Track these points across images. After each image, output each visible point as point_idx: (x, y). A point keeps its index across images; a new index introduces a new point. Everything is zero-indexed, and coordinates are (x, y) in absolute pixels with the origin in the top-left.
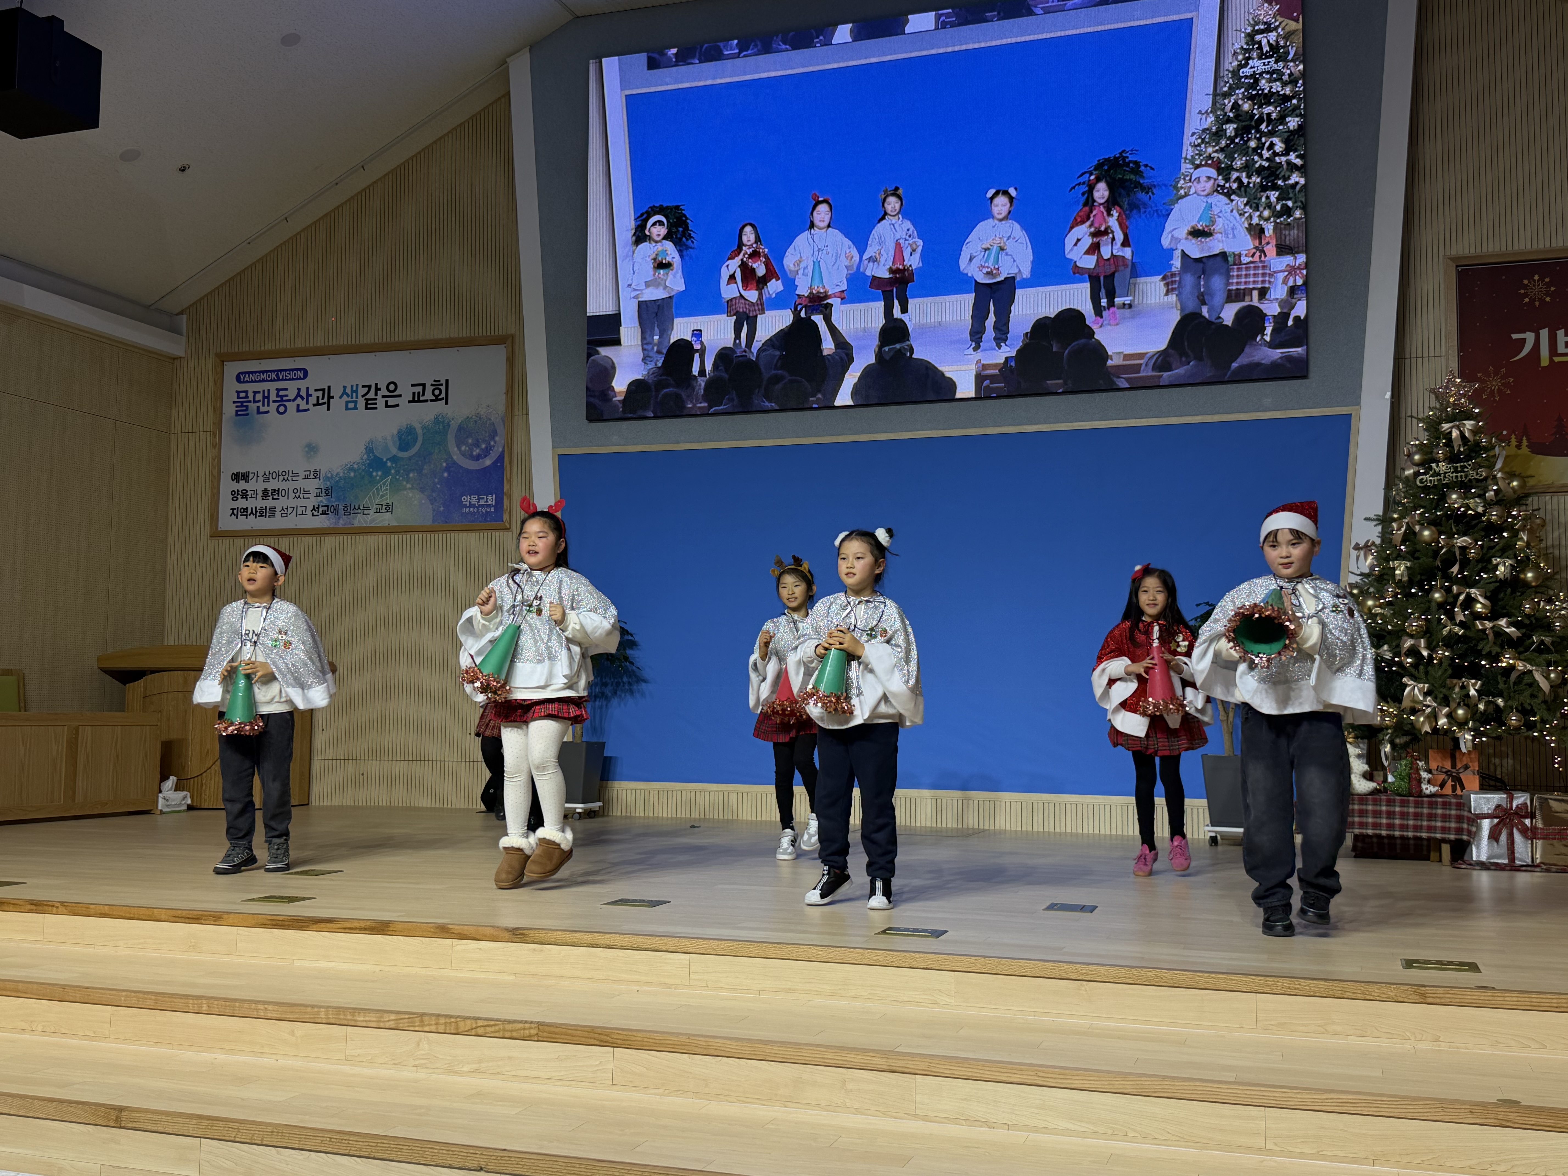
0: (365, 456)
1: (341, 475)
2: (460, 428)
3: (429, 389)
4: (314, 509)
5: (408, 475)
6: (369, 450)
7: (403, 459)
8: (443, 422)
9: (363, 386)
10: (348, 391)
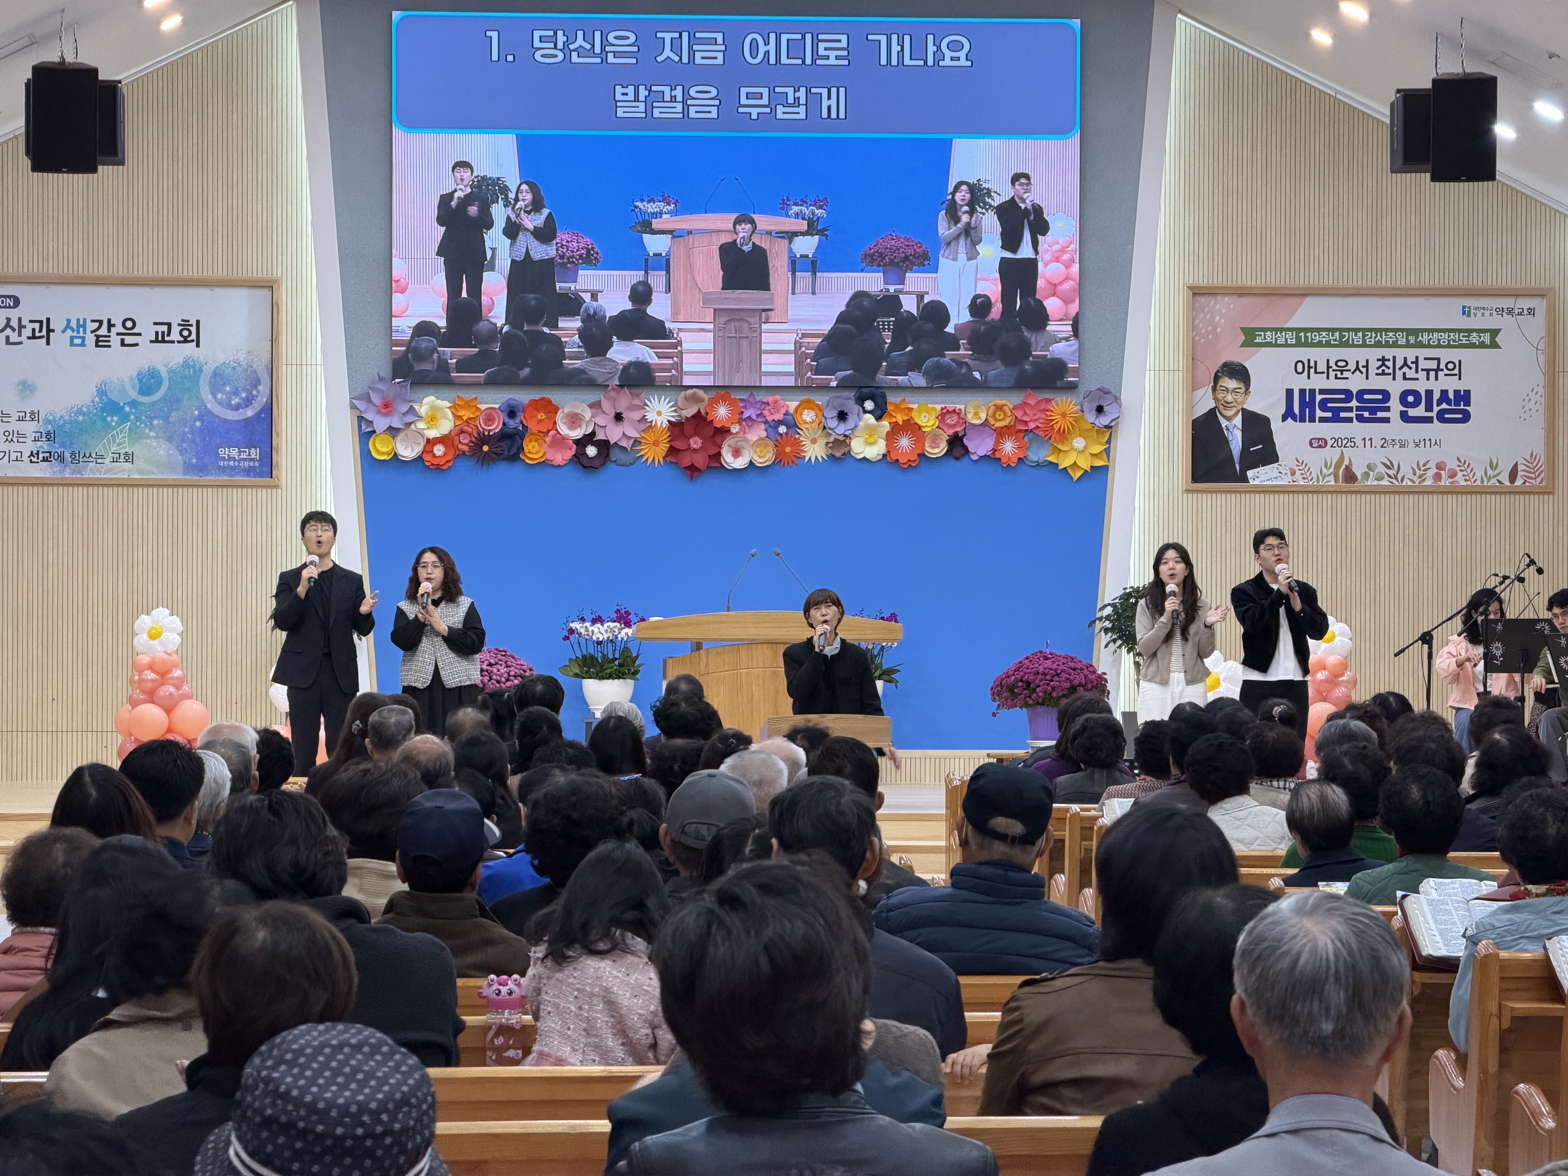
0: (97, 399)
1: (67, 418)
2: (215, 374)
3: (176, 330)
4: (32, 454)
5: (151, 424)
6: (102, 392)
7: (144, 404)
8: (194, 366)
9: (93, 321)
10: (74, 324)
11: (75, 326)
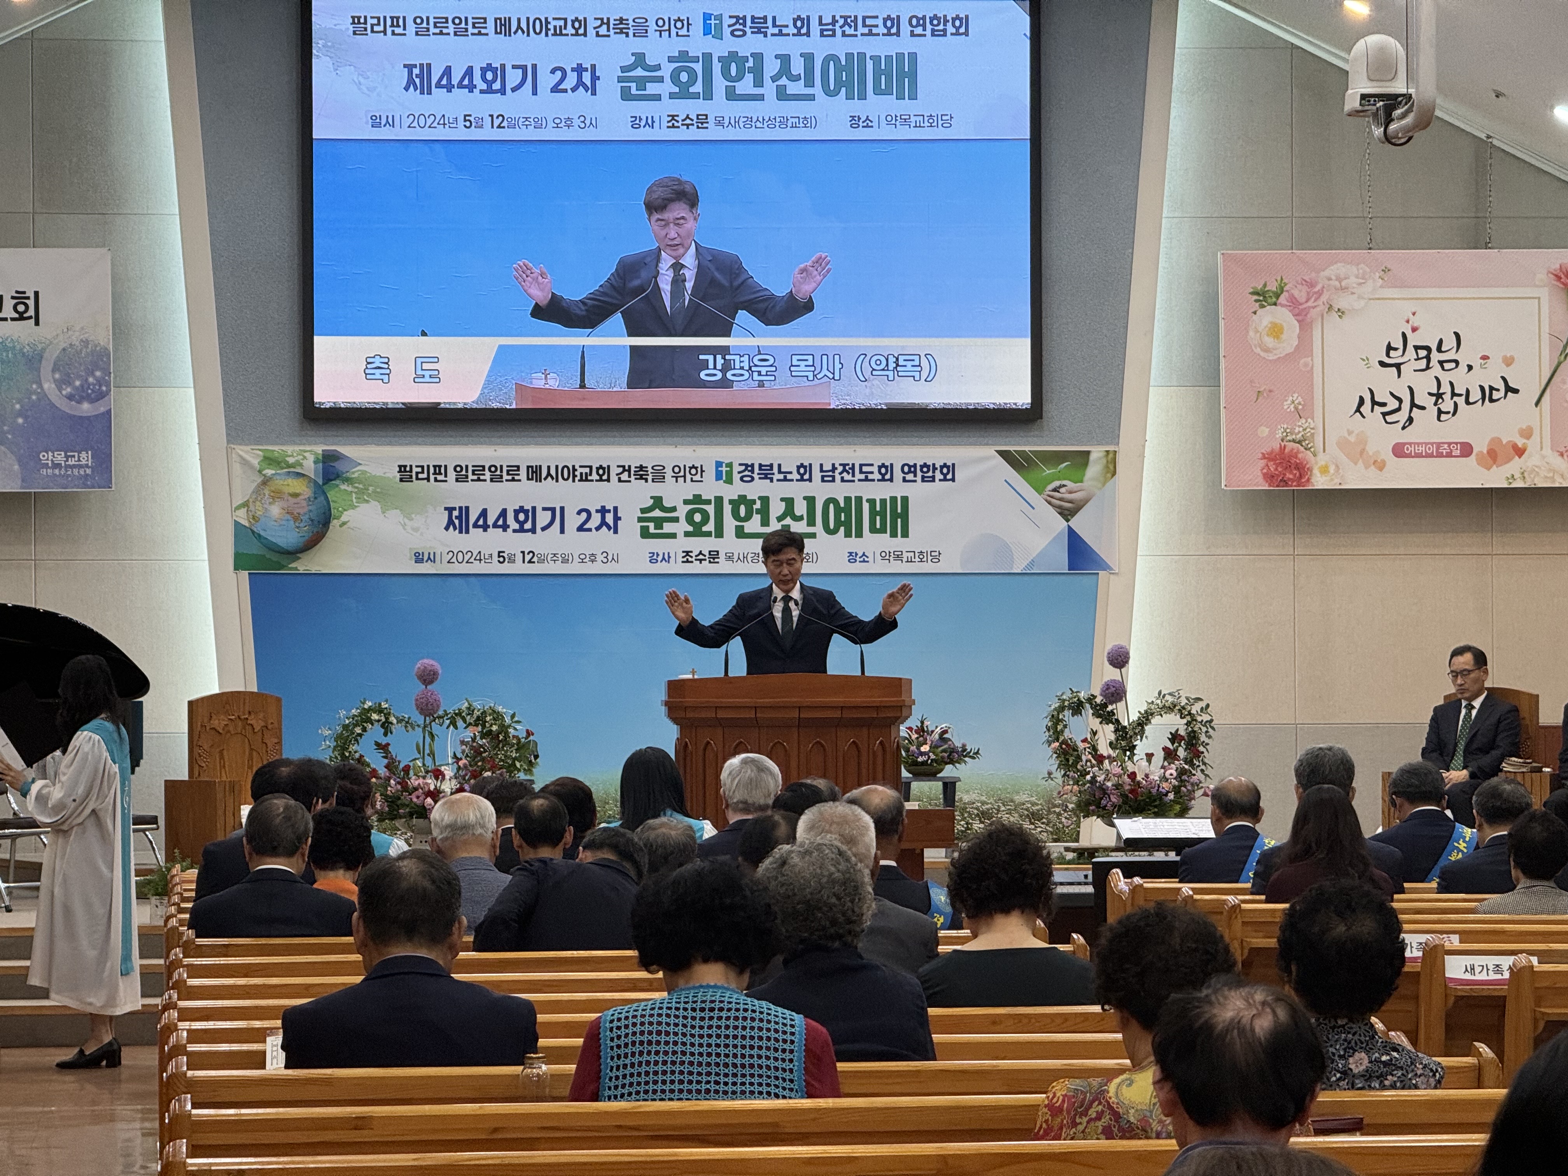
2: (60, 359)
3: (8, 304)
8: (33, 351)
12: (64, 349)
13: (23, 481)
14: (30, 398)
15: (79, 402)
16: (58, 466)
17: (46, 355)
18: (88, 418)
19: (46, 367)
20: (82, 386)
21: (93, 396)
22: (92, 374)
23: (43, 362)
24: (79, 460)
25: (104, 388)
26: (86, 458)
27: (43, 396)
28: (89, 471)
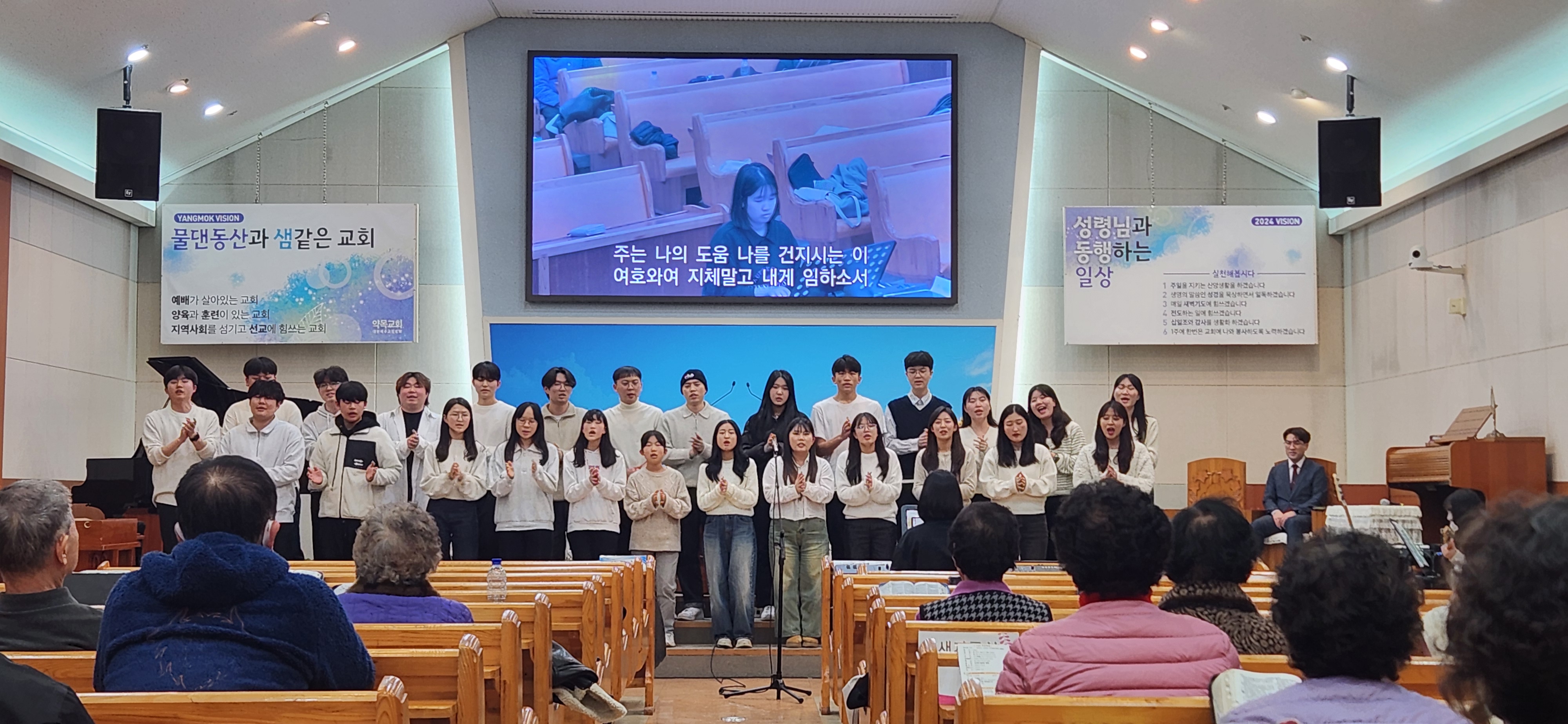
2: (385, 268)
3: (356, 235)
4: (252, 327)
7: (333, 289)
8: (370, 261)
9: (296, 230)
10: (282, 233)
11: (284, 236)
12: (388, 262)
13: (363, 336)
14: (368, 290)
15: (396, 291)
16: (383, 328)
17: (377, 264)
18: (401, 301)
19: (377, 271)
20: (397, 282)
21: (404, 288)
22: (403, 275)
23: (376, 268)
24: (395, 325)
25: (410, 284)
26: (399, 323)
27: (375, 288)
28: (400, 331)
